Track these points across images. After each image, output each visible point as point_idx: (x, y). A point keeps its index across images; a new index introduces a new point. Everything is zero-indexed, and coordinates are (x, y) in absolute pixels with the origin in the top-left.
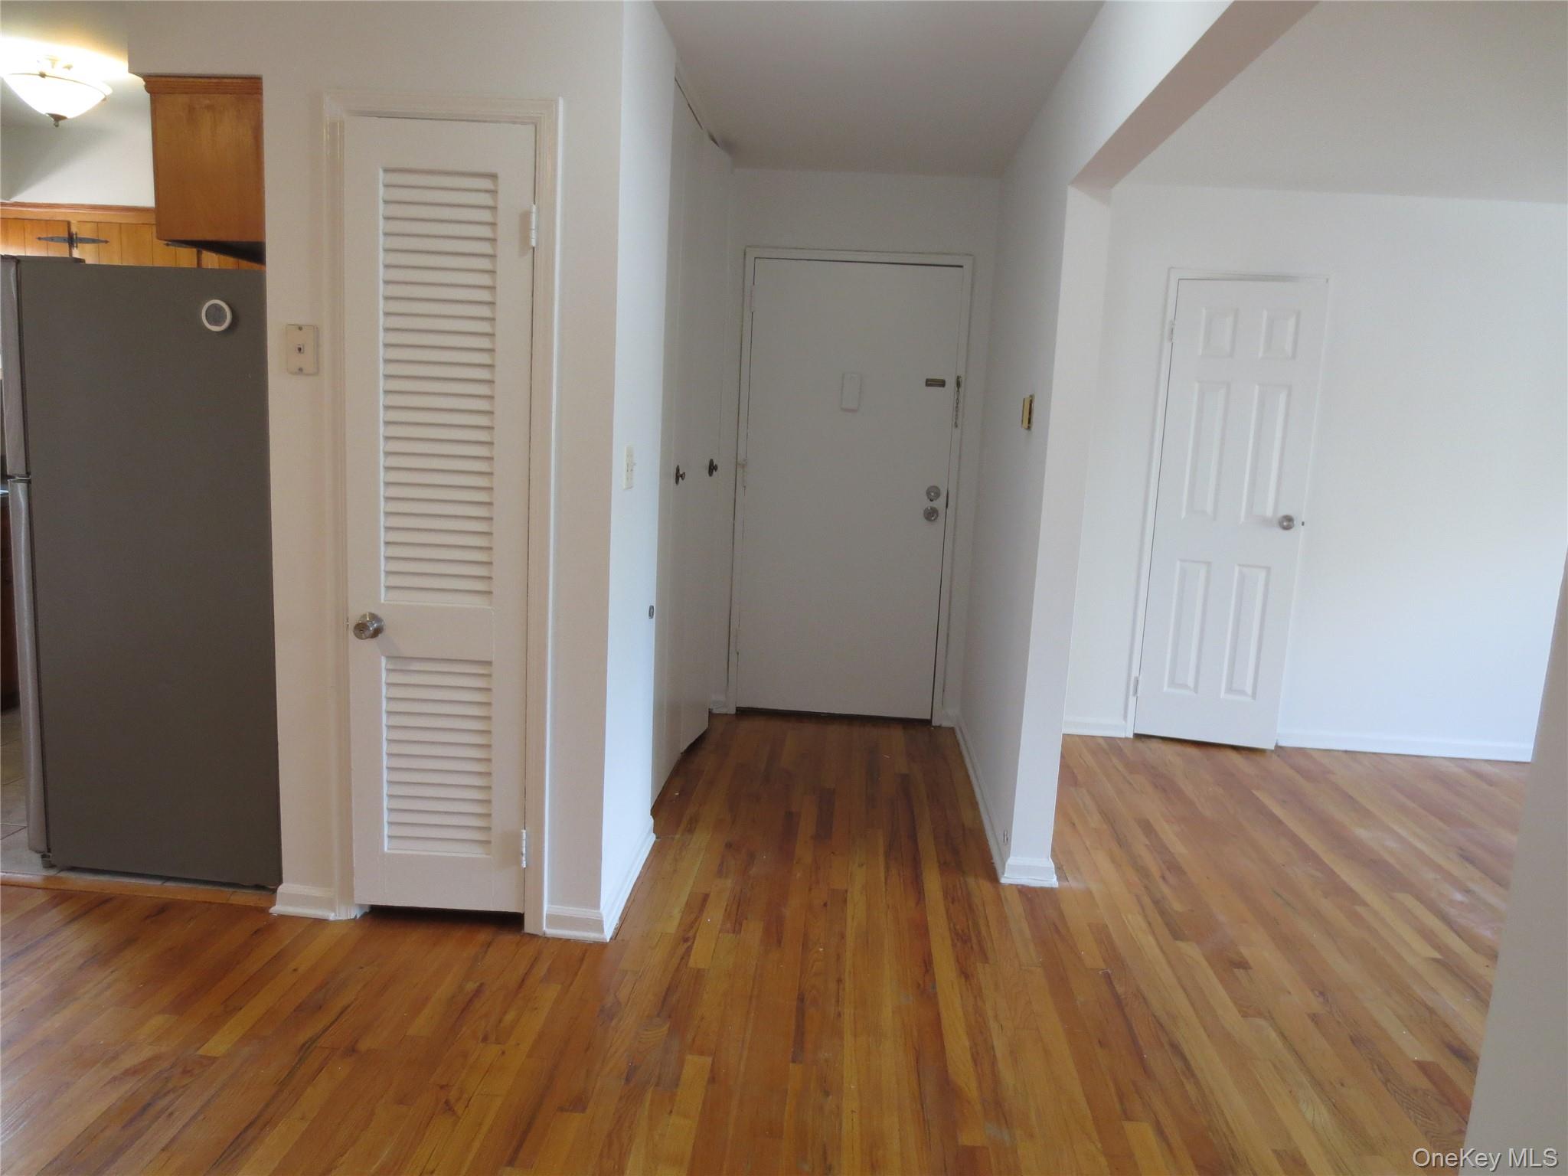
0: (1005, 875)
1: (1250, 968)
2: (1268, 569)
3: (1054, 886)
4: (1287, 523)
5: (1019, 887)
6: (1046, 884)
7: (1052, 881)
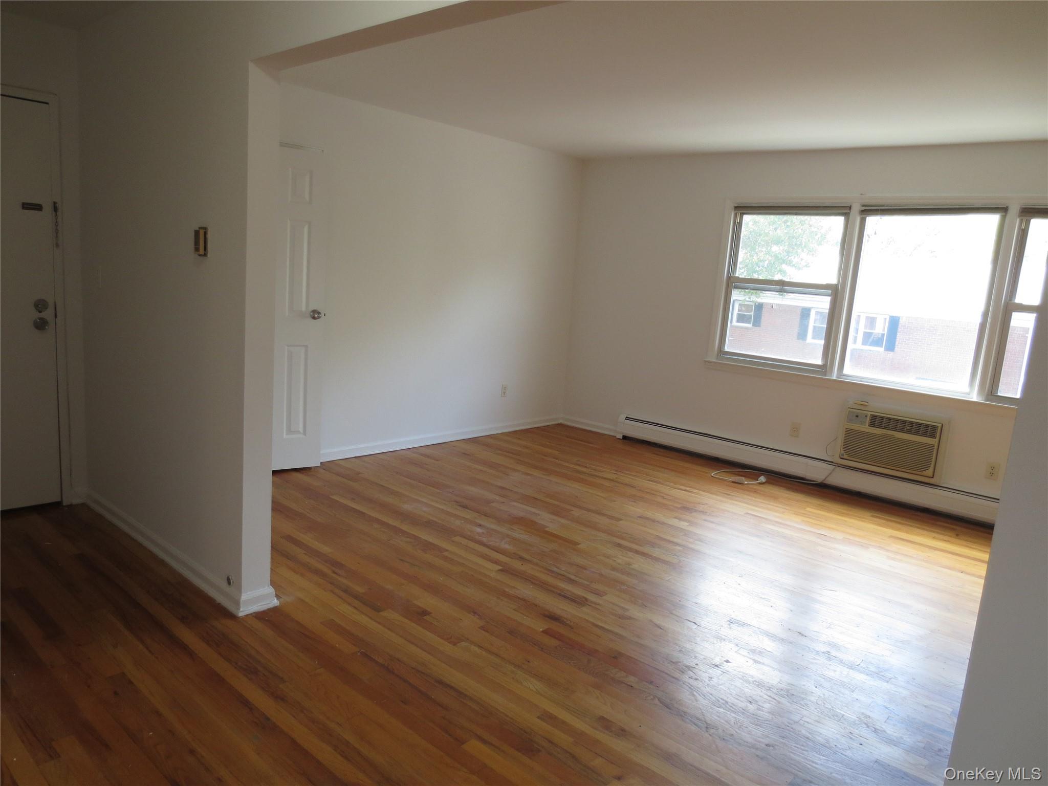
0: (241, 610)
1: (431, 613)
2: (306, 347)
3: (276, 605)
4: (315, 315)
5: (254, 615)
6: (271, 606)
7: (275, 602)
